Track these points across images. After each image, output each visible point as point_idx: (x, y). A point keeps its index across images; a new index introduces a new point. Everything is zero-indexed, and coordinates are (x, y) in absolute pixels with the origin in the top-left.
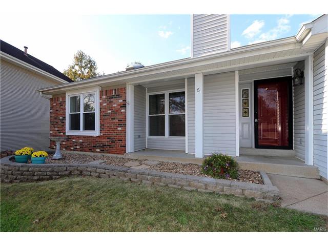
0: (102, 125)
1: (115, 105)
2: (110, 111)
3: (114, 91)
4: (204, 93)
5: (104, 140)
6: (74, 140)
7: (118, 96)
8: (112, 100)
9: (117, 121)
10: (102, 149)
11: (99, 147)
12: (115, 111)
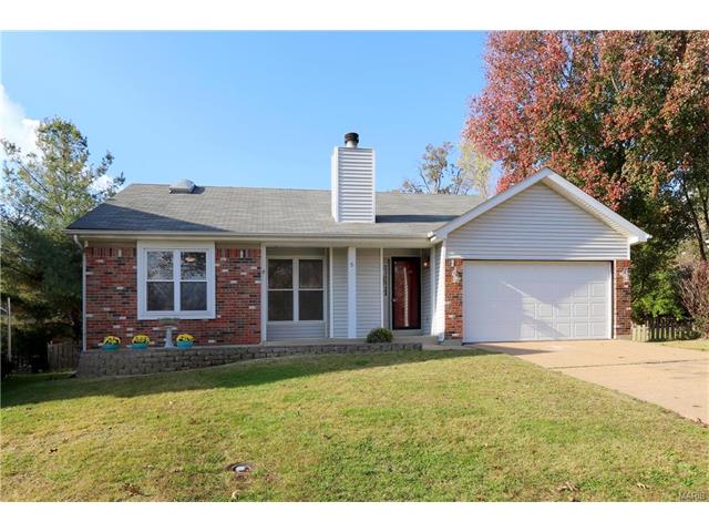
0: (219, 302)
1: (245, 274)
2: (235, 282)
3: (242, 253)
4: (357, 267)
5: (225, 325)
6: (155, 329)
7: (248, 261)
8: (238, 265)
9: (248, 296)
10: (219, 339)
11: (213, 336)
12: (243, 282)
